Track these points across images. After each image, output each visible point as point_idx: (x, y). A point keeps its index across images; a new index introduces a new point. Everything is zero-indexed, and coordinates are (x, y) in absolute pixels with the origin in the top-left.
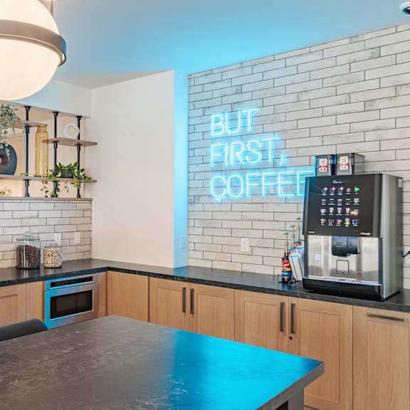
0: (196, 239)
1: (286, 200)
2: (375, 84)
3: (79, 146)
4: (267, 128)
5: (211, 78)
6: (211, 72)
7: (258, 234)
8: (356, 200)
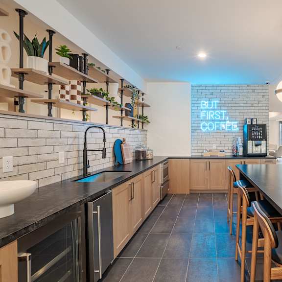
0: (195, 145)
1: (229, 132)
2: (253, 99)
3: (143, 107)
4: (222, 108)
5: (201, 88)
6: (201, 86)
7: (219, 142)
8: (261, 131)
